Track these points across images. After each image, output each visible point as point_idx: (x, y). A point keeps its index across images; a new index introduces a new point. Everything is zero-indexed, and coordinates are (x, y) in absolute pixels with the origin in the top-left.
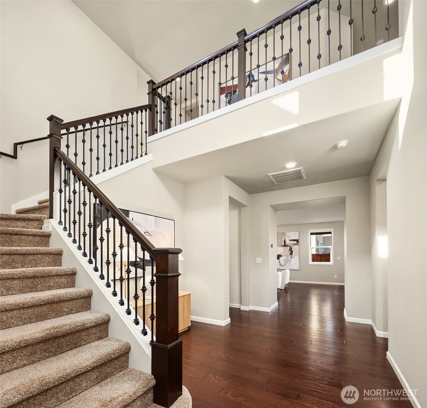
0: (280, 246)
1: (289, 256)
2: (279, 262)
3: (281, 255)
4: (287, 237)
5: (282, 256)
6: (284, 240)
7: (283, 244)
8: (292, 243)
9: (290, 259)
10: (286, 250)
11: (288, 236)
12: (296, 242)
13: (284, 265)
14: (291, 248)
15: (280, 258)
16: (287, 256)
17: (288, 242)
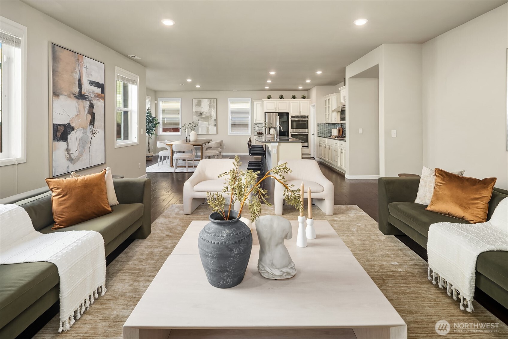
0: (69, 96)
1: (89, 128)
2: (68, 149)
3: (72, 125)
4: (84, 70)
5: (73, 129)
6: (77, 76)
7: (77, 91)
8: (93, 92)
9: (90, 136)
10: (82, 109)
11: (86, 68)
12: (99, 90)
13: (79, 158)
14: (92, 106)
15: (69, 136)
16: (84, 128)
17: (87, 88)
